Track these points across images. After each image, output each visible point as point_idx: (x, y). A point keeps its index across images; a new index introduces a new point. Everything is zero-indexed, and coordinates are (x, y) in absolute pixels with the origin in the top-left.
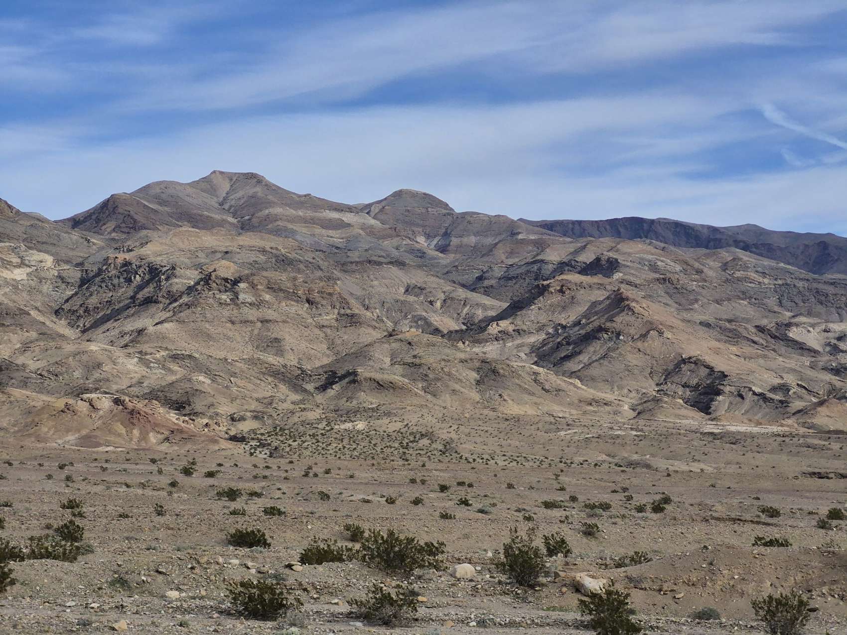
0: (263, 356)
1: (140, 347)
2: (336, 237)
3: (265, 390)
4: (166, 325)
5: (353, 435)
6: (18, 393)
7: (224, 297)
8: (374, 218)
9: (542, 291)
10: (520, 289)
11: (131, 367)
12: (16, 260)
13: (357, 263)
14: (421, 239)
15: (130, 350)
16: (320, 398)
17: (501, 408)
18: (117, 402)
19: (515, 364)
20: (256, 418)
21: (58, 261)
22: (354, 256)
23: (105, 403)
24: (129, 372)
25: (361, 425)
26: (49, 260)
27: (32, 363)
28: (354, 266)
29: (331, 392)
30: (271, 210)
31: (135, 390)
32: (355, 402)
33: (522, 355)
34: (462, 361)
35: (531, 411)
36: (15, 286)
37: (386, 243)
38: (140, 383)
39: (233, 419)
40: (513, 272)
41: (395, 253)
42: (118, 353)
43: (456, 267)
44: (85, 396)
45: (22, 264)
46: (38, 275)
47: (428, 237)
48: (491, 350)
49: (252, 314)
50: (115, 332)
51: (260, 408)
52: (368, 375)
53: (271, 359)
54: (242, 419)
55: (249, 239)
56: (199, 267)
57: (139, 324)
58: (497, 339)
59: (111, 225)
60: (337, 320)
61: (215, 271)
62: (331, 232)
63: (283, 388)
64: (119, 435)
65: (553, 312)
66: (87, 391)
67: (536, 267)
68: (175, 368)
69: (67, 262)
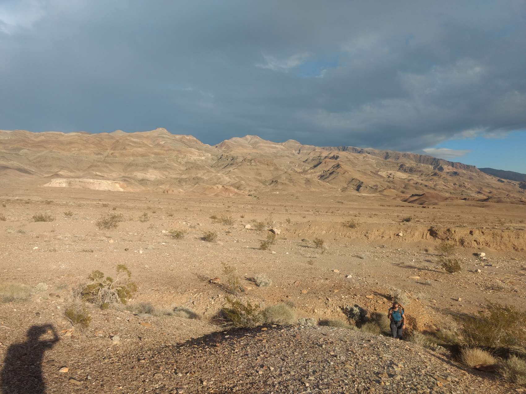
0: (256, 177)
1: (229, 175)
2: (275, 150)
3: (257, 184)
4: (235, 170)
5: (276, 195)
6: (202, 184)
7: (249, 164)
8: (283, 146)
9: (320, 163)
10: (315, 163)
11: (227, 179)
12: (202, 155)
13: (279, 156)
14: (294, 151)
15: (227, 175)
16: (269, 186)
17: (310, 189)
18: (223, 186)
19: (314, 179)
20: (255, 190)
21: (212, 155)
22: (278, 154)
23: (220, 187)
24: (226, 180)
25: (278, 193)
26: (210, 155)
27: (205, 178)
28: (278, 157)
29: (272, 185)
30: (260, 144)
31: (228, 184)
32: (277, 187)
33: (316, 177)
34: (301, 179)
35: (317, 190)
36: (202, 160)
37: (286, 152)
38: (229, 182)
39: (249, 191)
40: (314, 159)
41: (288, 154)
42: (224, 176)
43: (301, 157)
44: (216, 185)
45: (204, 156)
46: (207, 158)
47: (295, 150)
48: (308, 176)
49: (254, 167)
50: (224, 171)
51: (256, 189)
52: (280, 181)
53: (258, 178)
54: (252, 191)
55: (254, 151)
56: (243, 157)
57: (229, 169)
58: (310, 174)
59: (224, 147)
60: (274, 169)
61: (246, 158)
62: (274, 149)
63: (261, 184)
64: (223, 194)
65: (323, 168)
66: (217, 184)
67: (319, 157)
68: (237, 179)
69: (214, 155)
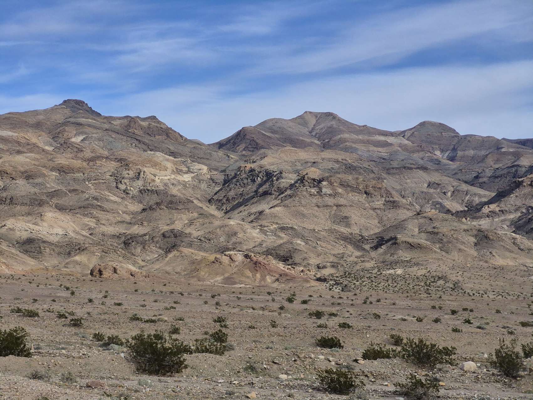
0: (336, 227)
1: (261, 222)
2: (383, 152)
3: (339, 249)
4: (276, 208)
5: (394, 278)
6: (187, 251)
7: (313, 191)
8: (407, 140)
9: (519, 185)
10: (503, 184)
11: (255, 235)
12: (185, 169)
13: (397, 168)
14: (438, 153)
15: (255, 224)
16: (373, 254)
17: (491, 261)
18: (246, 256)
19: (500, 232)
20: (333, 266)
21: (210, 169)
22: (395, 164)
23: (239, 257)
24: (254, 238)
25: (399, 271)
26: (205, 169)
27: (195, 232)
28: (394, 171)
29: (381, 250)
30: (342, 136)
31: (258, 249)
32: (396, 256)
33: (505, 226)
34: (465, 230)
35: (511, 263)
36: (185, 185)
37: (416, 156)
38: (261, 245)
39: (319, 267)
40: (499, 173)
41: (421, 162)
42: (247, 226)
43: (461, 170)
44: (227, 253)
45: (189, 171)
46: (198, 178)
47: (442, 151)
48: (484, 223)
49: (330, 201)
50: (246, 213)
51: (336, 260)
52: (404, 239)
53: (344, 230)
54: (324, 267)
55: (328, 154)
56: (297, 172)
57: (260, 208)
58: (488, 216)
59: (243, 146)
60: (384, 205)
61: (307, 174)
62: (380, 149)
63: (350, 248)
64: (248, 277)
65: (526, 199)
66: (228, 249)
67: (514, 169)
68: (283, 235)
69: (216, 170)
